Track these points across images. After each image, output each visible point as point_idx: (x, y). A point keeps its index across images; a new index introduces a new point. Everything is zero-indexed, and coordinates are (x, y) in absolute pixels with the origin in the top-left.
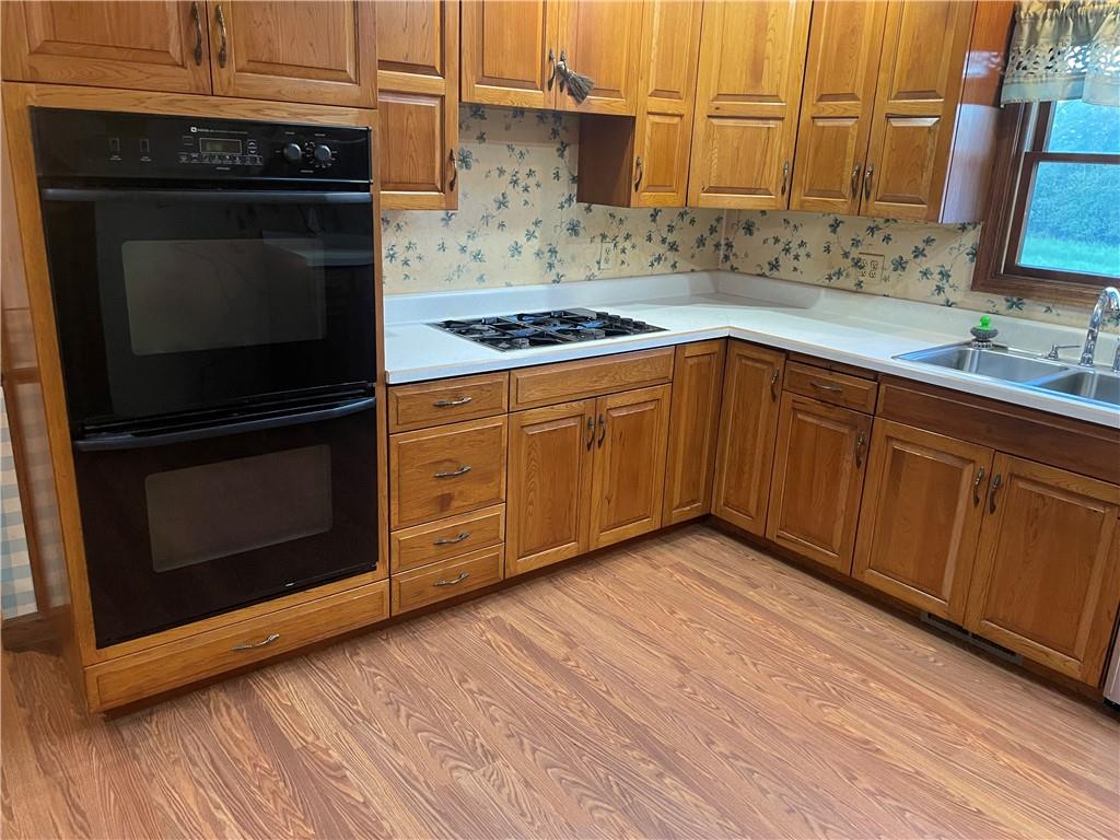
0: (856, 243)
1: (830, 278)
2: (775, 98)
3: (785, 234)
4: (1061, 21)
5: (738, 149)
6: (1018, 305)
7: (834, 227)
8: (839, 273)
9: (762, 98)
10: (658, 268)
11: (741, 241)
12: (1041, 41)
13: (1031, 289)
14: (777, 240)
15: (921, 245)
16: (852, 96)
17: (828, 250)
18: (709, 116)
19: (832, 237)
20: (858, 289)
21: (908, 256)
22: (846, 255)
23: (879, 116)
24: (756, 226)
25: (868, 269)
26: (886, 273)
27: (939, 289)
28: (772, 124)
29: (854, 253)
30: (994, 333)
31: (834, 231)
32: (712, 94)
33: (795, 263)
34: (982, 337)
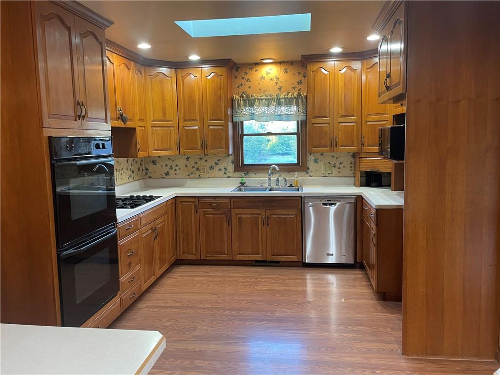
0: (196, 163)
1: (189, 175)
2: (170, 121)
3: (170, 163)
4: (245, 101)
5: (162, 136)
6: (247, 174)
7: (188, 159)
8: (192, 173)
9: (167, 121)
10: (131, 179)
11: (151, 167)
12: (241, 106)
13: (250, 169)
14: (167, 165)
15: (217, 162)
16: (196, 120)
17: (187, 166)
18: (152, 127)
19: (188, 162)
20: (200, 177)
21: (214, 165)
22: (193, 167)
23: (206, 126)
24: (158, 162)
25: (202, 170)
26: (208, 171)
27: (225, 173)
28: (171, 128)
29: (196, 166)
30: (245, 183)
31: (188, 160)
32: (152, 120)
33: (175, 172)
34: (242, 184)
